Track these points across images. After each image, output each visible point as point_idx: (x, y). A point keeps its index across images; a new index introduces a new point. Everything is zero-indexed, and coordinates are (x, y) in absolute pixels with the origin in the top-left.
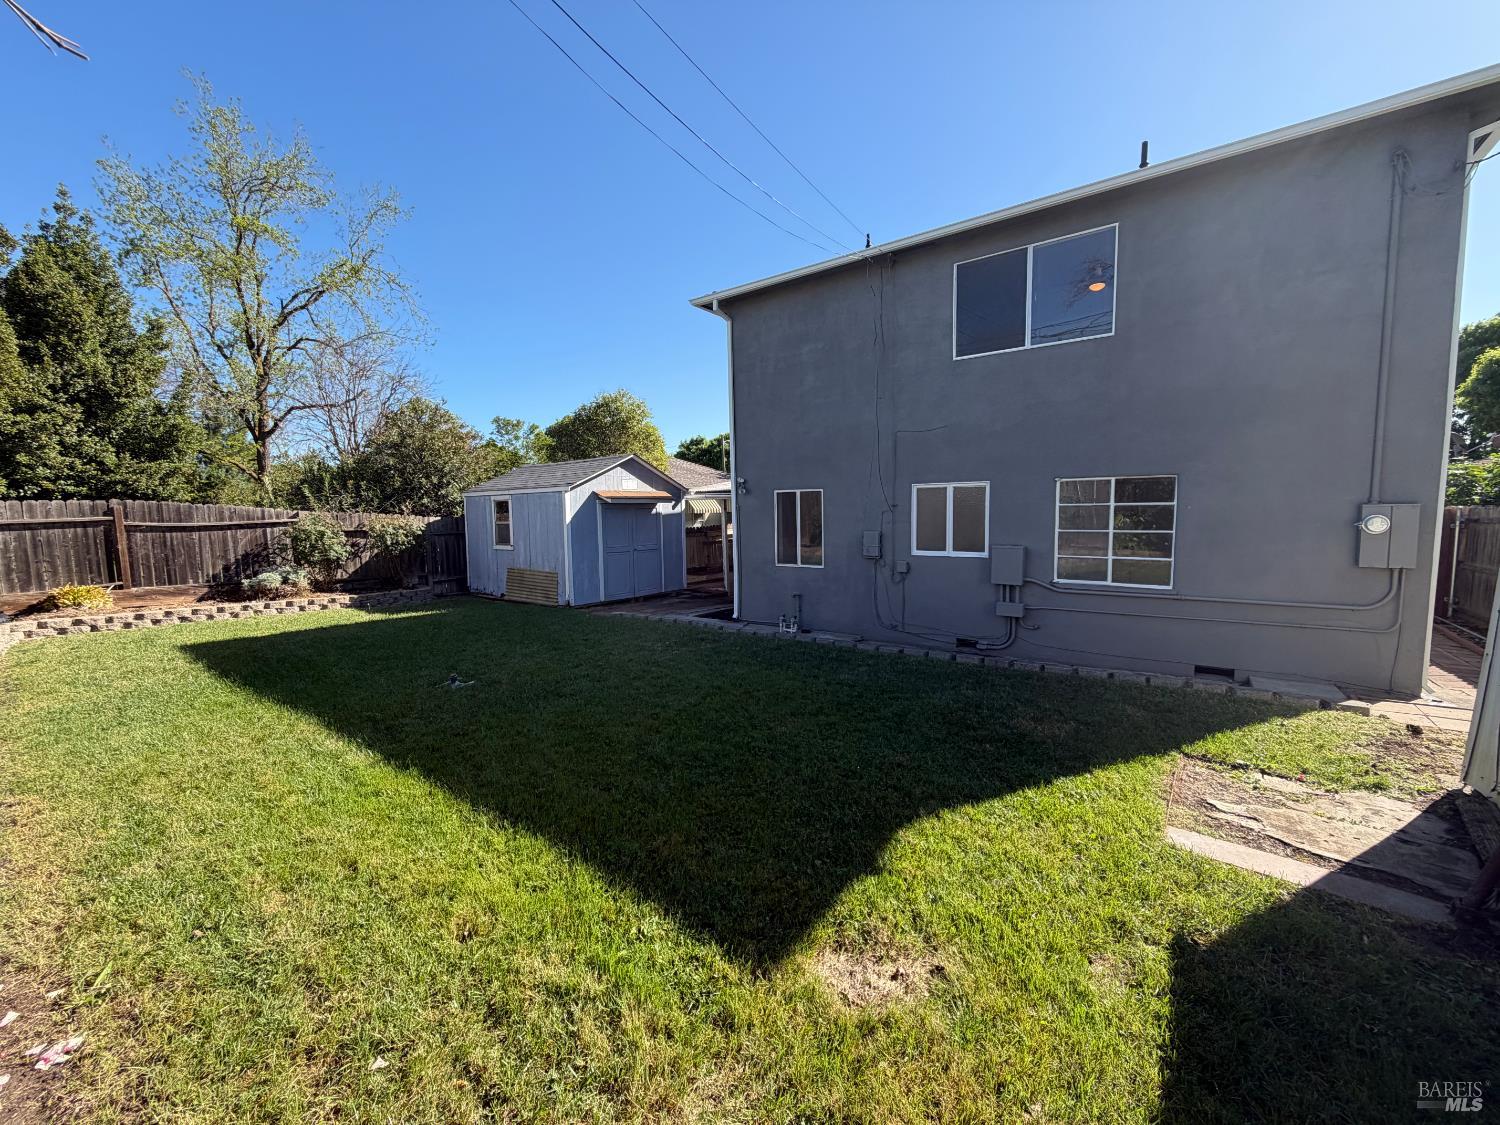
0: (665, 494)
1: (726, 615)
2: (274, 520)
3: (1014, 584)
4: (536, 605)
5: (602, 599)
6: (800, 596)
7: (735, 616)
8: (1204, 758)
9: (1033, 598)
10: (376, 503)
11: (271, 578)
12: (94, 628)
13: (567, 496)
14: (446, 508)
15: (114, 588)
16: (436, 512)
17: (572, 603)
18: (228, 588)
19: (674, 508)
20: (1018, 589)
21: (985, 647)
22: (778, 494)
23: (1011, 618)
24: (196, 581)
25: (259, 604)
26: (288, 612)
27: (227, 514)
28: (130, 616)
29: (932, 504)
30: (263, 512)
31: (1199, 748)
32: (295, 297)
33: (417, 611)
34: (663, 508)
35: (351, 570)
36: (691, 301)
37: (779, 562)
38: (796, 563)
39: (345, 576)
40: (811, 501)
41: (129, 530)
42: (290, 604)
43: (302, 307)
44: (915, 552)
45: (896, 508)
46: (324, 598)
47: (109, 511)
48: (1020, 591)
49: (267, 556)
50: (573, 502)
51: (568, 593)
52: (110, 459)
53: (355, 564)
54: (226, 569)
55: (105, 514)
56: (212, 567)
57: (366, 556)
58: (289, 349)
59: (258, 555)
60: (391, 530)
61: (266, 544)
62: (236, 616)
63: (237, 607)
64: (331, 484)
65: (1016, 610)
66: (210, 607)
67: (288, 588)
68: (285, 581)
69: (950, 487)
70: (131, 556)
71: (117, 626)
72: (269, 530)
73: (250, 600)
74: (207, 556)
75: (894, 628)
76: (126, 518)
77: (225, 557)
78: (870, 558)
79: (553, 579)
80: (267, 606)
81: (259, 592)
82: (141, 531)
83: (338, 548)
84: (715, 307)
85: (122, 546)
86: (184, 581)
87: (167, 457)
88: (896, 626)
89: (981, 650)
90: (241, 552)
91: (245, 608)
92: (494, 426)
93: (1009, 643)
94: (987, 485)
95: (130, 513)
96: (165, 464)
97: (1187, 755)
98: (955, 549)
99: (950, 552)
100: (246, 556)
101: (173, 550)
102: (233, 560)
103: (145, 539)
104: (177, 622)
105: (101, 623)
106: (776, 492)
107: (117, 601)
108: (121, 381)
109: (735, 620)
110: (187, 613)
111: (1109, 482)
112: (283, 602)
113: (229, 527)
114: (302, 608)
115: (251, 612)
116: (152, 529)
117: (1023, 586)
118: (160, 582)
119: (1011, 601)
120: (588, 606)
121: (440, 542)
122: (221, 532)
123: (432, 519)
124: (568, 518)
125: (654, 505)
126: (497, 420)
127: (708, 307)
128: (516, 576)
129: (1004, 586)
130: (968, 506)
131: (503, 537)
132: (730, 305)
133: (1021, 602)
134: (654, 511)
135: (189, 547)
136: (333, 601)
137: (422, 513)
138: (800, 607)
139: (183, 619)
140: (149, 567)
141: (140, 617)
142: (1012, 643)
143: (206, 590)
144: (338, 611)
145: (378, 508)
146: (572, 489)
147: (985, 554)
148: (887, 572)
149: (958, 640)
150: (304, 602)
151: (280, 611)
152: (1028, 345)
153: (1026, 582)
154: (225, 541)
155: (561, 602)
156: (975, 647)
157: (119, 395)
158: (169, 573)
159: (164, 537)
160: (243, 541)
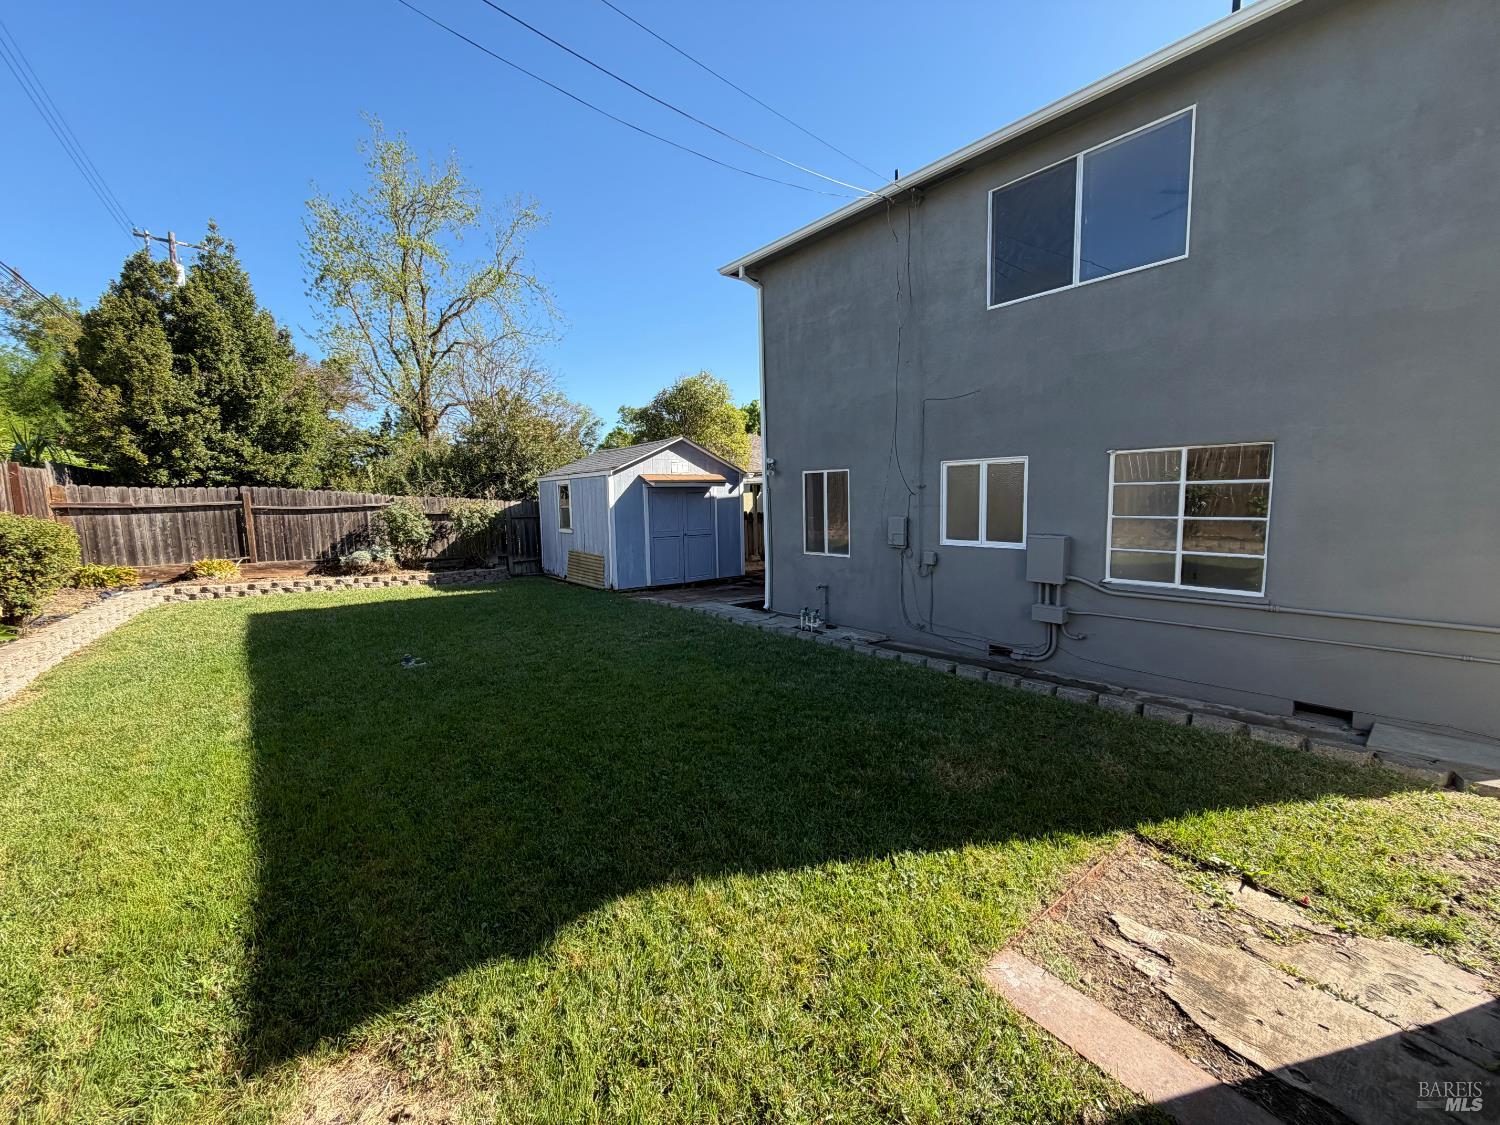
0: (720, 477)
1: (758, 606)
2: (374, 504)
3: (1054, 583)
4: (589, 588)
5: (649, 584)
6: (827, 588)
7: (766, 606)
8: (1165, 847)
9: (1078, 601)
10: (462, 489)
11: (363, 556)
12: (216, 595)
13: (611, 480)
14: (527, 494)
15: (244, 561)
16: (518, 497)
17: (616, 588)
18: (330, 566)
19: (731, 491)
20: (1059, 588)
21: (1020, 657)
22: (806, 475)
23: (1051, 624)
24: (309, 557)
25: (350, 579)
26: (374, 587)
27: (334, 498)
28: (244, 586)
29: (963, 482)
30: (364, 497)
31: (1165, 830)
32: (451, 306)
33: (469, 590)
34: (718, 492)
35: (440, 550)
36: (719, 270)
37: (807, 550)
38: (823, 551)
39: (434, 555)
40: (838, 481)
41: (255, 512)
42: (376, 580)
43: (455, 315)
44: (945, 541)
45: (924, 489)
46: (407, 574)
47: (239, 497)
48: (1063, 592)
49: (368, 536)
50: (617, 487)
51: (612, 578)
52: (247, 451)
53: (443, 545)
54: (333, 547)
55: (237, 499)
56: (321, 545)
57: (453, 538)
58: (445, 353)
59: (359, 536)
60: (467, 513)
61: (367, 526)
62: (330, 588)
63: (331, 580)
64: (425, 472)
65: (1056, 615)
66: (311, 580)
67: (377, 565)
68: (374, 559)
69: (984, 464)
70: (257, 535)
71: (234, 594)
72: (369, 513)
73: (345, 575)
74: (318, 535)
75: (922, 628)
76: (253, 502)
77: (332, 536)
78: (895, 548)
79: (601, 561)
80: (356, 581)
81: (353, 569)
82: (265, 513)
83: (421, 529)
84: (741, 275)
85: (250, 524)
86: (299, 557)
87: (293, 450)
88: (923, 626)
89: (1017, 660)
90: (345, 533)
91: (338, 582)
92: (620, 415)
93: (1050, 652)
94: (1025, 460)
95: (256, 497)
96: (289, 455)
97: (1141, 839)
98: (989, 538)
99: (983, 542)
100: (350, 536)
101: (290, 529)
102: (339, 540)
103: (268, 521)
104: (282, 592)
105: (221, 591)
106: (805, 472)
107: (244, 573)
108: (250, 384)
109: (765, 611)
110: (290, 584)
111: (1179, 453)
112: (370, 578)
113: (335, 510)
114: (386, 584)
115: (343, 586)
116: (274, 512)
117: (1064, 586)
118: (280, 558)
119: (1052, 603)
120: (634, 591)
121: (520, 525)
122: (329, 515)
123: (513, 503)
124: (612, 502)
125: (707, 489)
126: (622, 410)
127: (735, 274)
128: (576, 559)
129: (1043, 585)
130: (1004, 485)
131: (566, 523)
132: (757, 270)
133: (1062, 605)
134: (707, 495)
135: (303, 528)
136: (413, 578)
137: (506, 498)
138: (827, 599)
139: (286, 590)
140: (271, 544)
141: (251, 587)
142: (1054, 652)
143: (314, 565)
144: (416, 586)
145: (465, 493)
146: (615, 473)
147: (1022, 546)
148: (914, 565)
149: (991, 647)
150: (388, 577)
151: (367, 585)
152: (1076, 282)
153: (1068, 583)
154: (332, 521)
155: (607, 586)
156: (1008, 656)
157: (249, 397)
158: (286, 551)
159: (283, 518)
160: (347, 523)
